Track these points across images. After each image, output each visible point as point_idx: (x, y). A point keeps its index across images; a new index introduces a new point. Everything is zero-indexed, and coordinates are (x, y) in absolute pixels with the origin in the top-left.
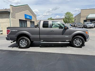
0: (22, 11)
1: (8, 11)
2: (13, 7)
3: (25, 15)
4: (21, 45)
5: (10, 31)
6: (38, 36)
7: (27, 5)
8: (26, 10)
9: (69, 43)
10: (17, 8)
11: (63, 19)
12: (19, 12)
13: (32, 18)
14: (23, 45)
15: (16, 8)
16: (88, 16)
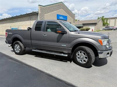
0: (53, 11)
1: (36, 12)
2: (41, 7)
3: (57, 15)
5: (7, 34)
7: (62, 2)
8: (59, 9)
9: (67, 55)
10: (47, 7)
12: (50, 12)
13: (67, 19)
15: (45, 8)
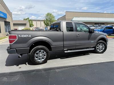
4: (36, 59)
5: (16, 38)
6: (62, 43)
11: (44, 21)
13: (6, 17)
14: (40, 59)
16: (72, 19)
